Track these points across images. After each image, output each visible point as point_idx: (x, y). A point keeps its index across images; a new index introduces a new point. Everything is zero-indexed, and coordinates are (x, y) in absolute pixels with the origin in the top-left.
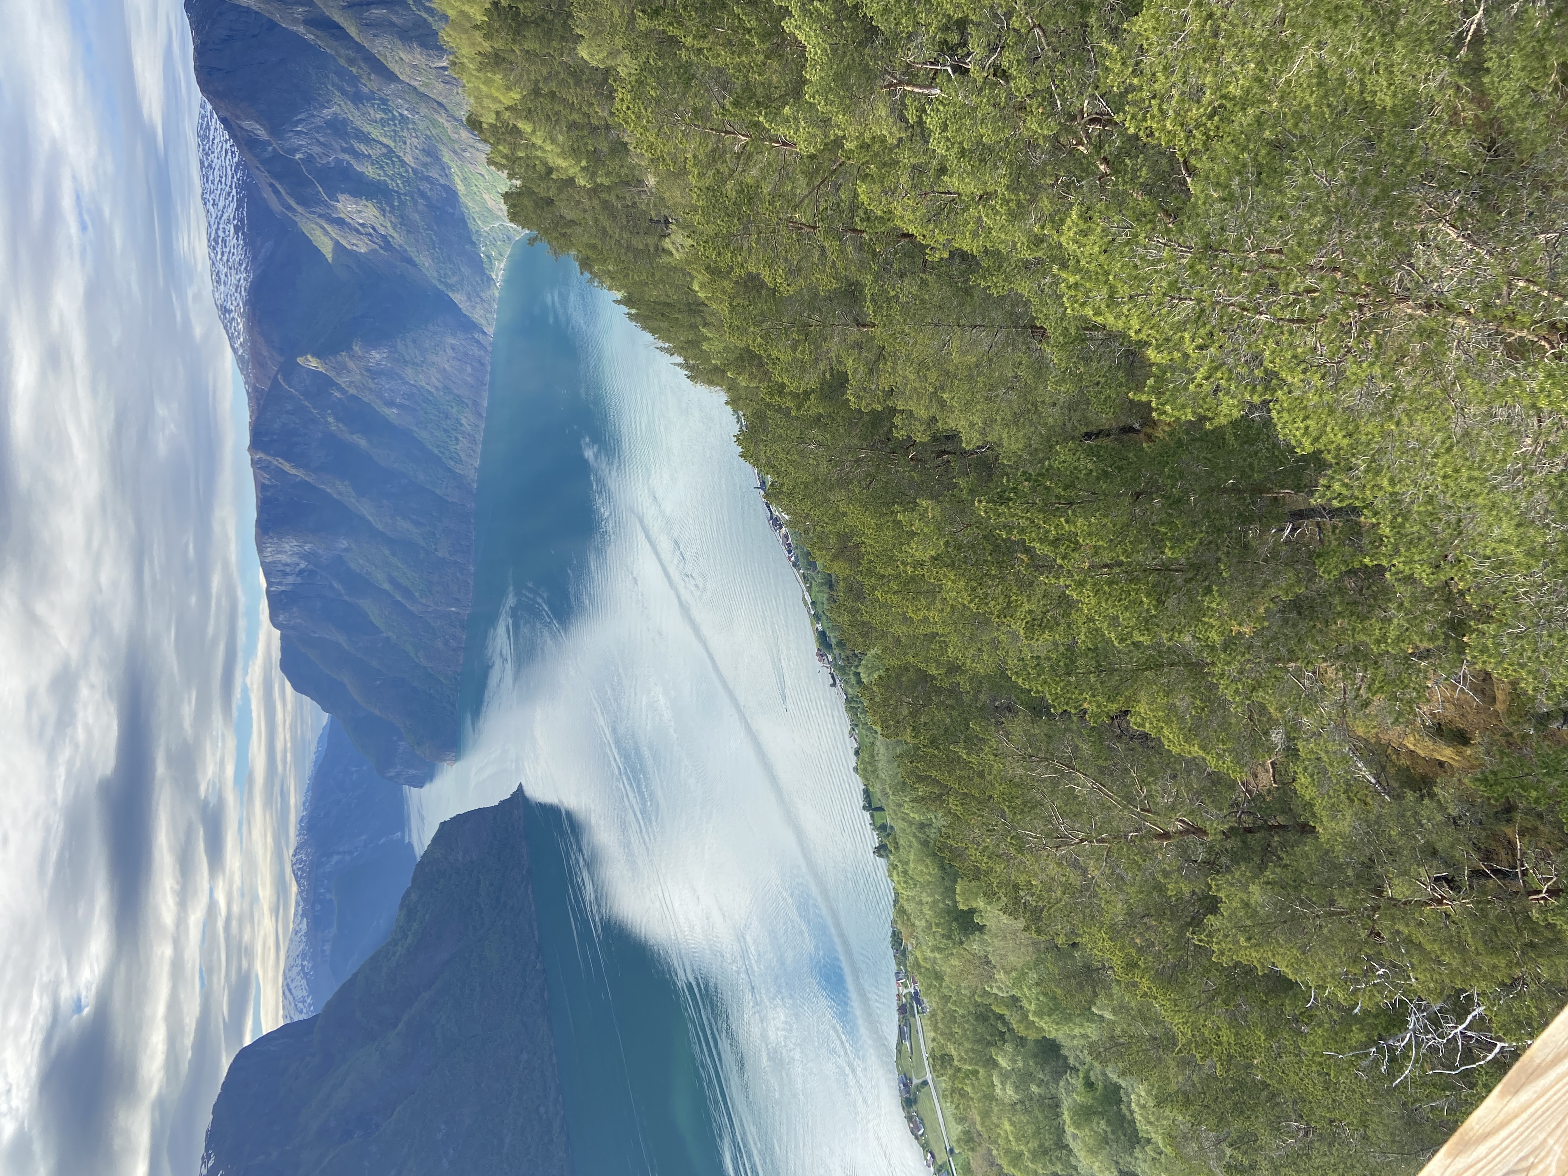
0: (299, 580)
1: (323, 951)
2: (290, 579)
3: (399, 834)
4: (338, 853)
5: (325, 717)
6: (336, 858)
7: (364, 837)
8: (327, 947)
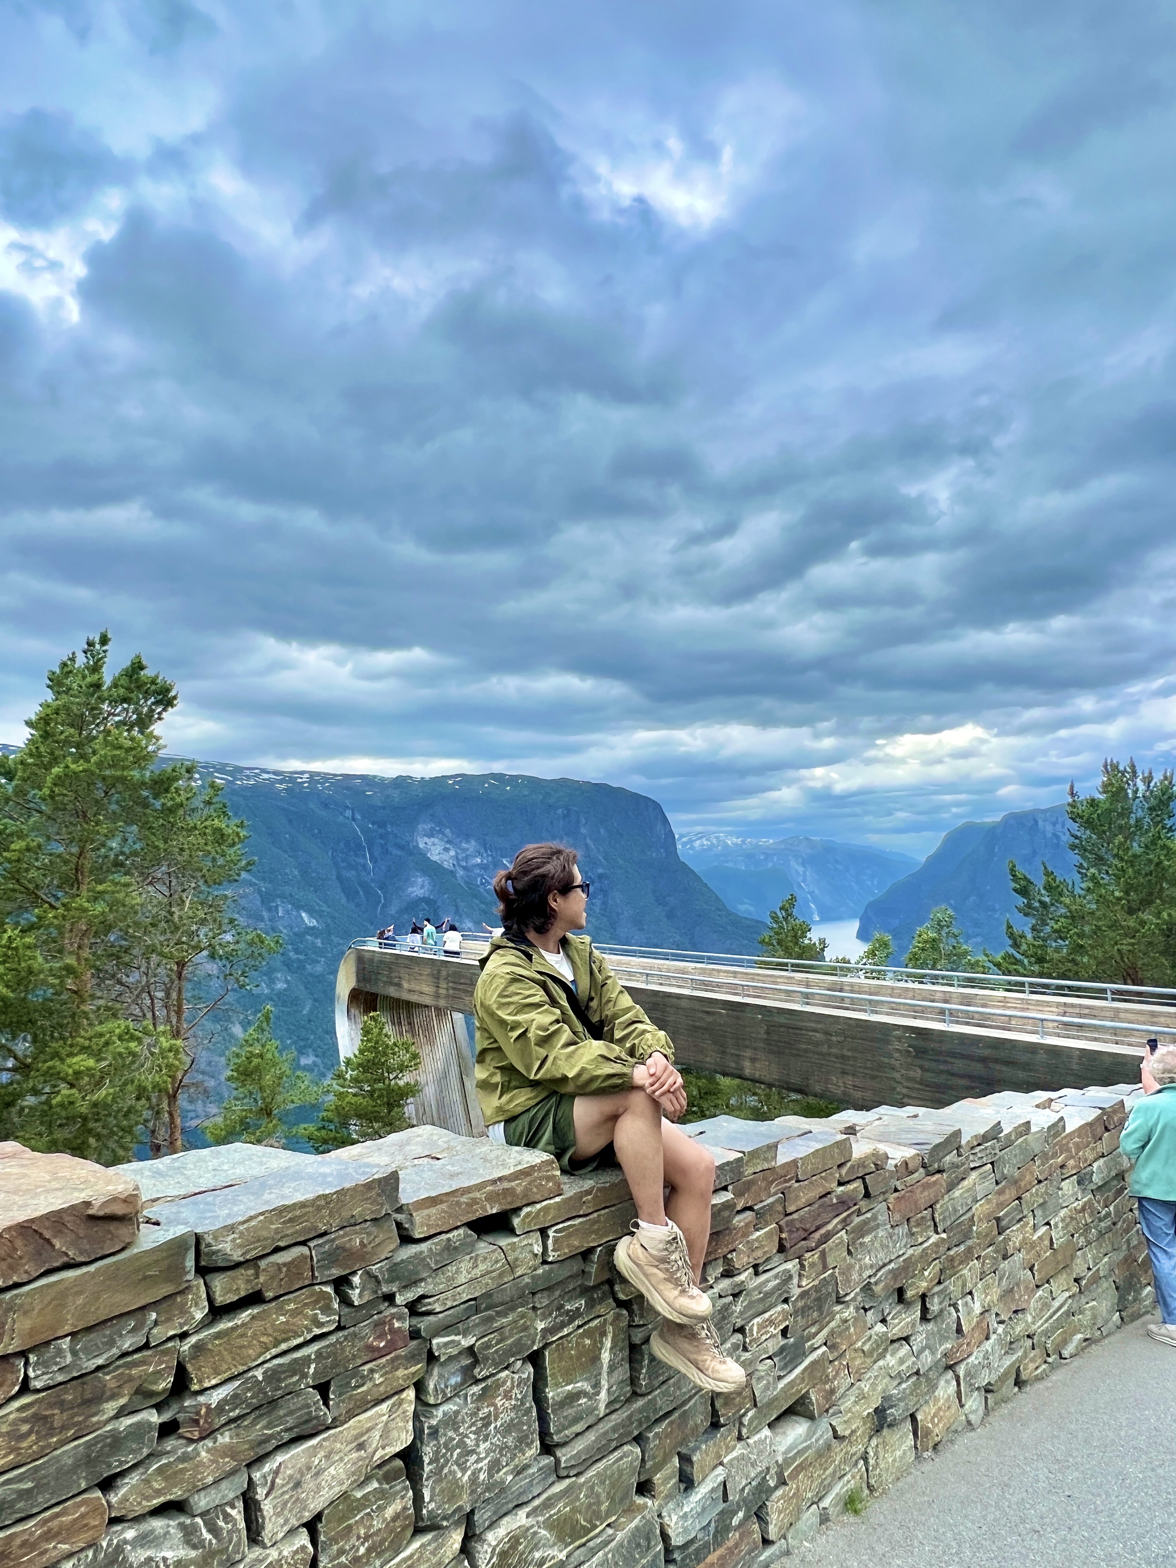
0: (1049, 835)
1: (727, 862)
2: (1049, 828)
3: (818, 919)
4: (804, 872)
5: (922, 859)
6: (801, 869)
7: (817, 891)
8: (730, 865)
